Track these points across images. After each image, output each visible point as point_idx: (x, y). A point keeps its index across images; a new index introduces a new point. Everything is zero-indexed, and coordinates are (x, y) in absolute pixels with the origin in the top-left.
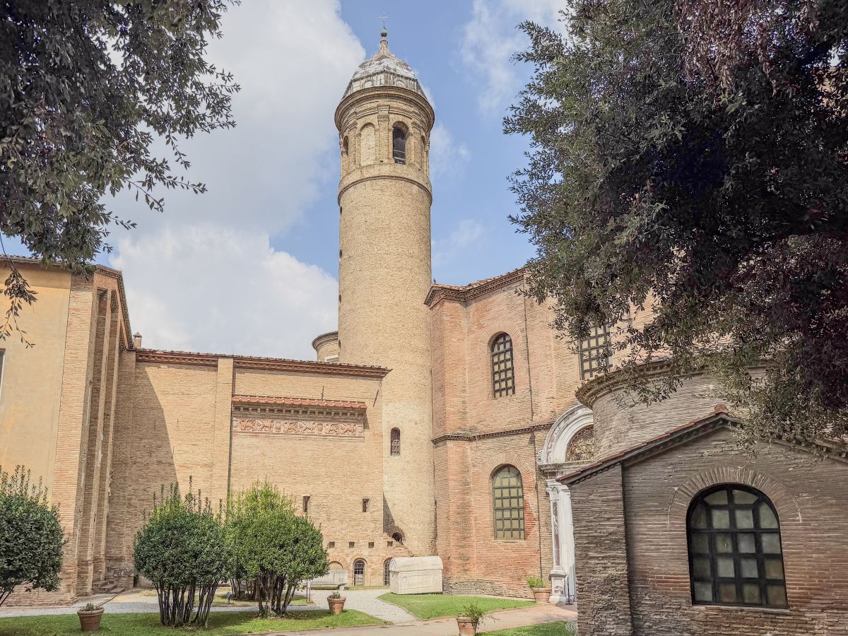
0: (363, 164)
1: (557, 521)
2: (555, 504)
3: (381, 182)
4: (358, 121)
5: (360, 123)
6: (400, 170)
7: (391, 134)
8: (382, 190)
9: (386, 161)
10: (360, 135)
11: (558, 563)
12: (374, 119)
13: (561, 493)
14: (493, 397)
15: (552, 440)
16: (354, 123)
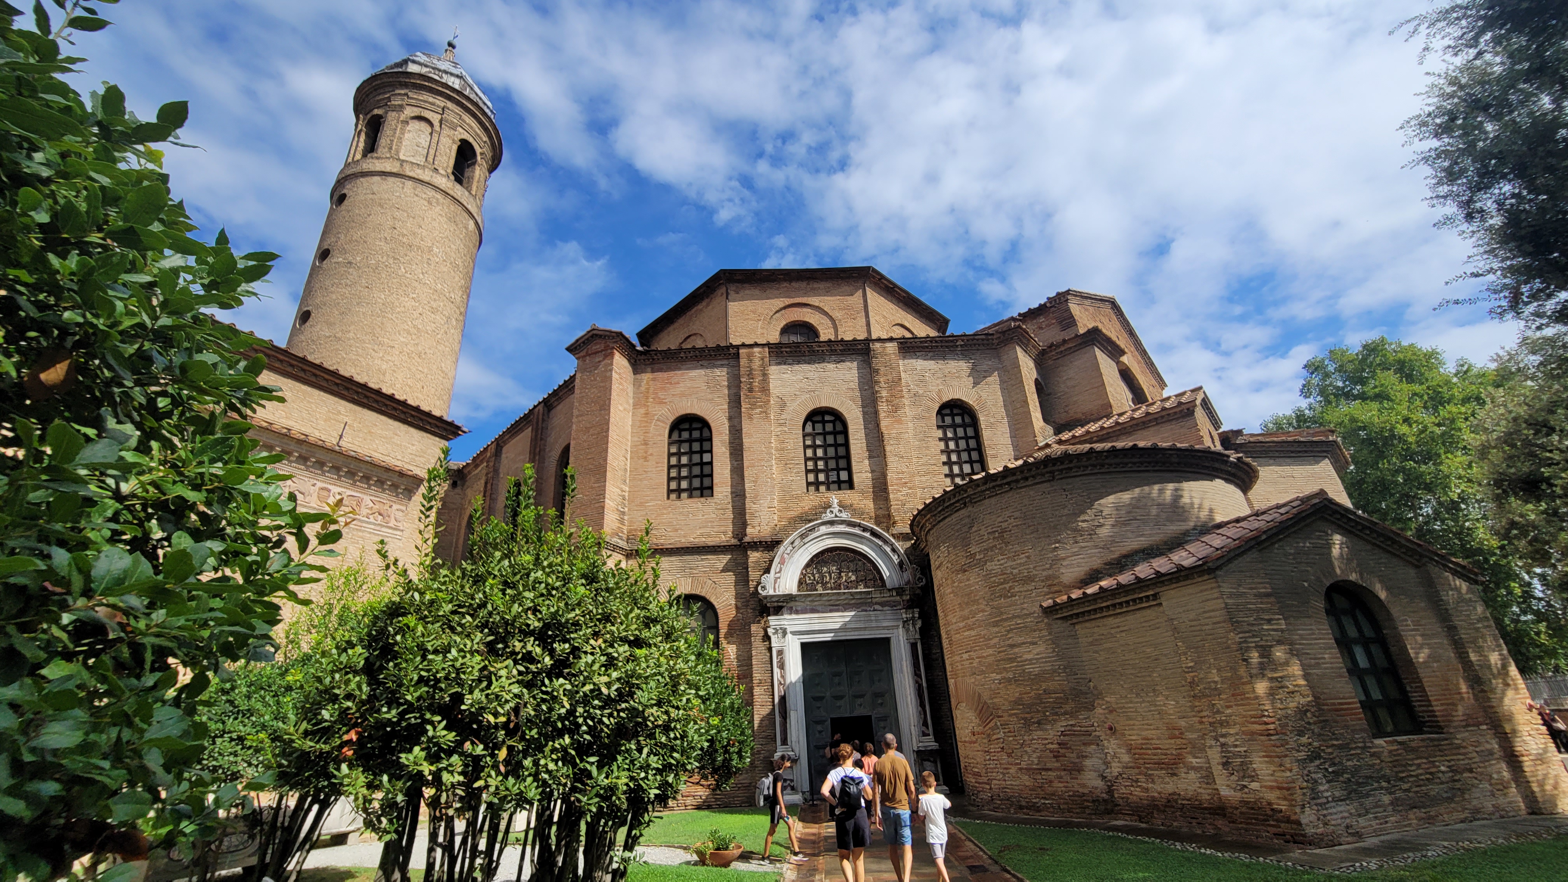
0: (402, 157)
1: (783, 677)
2: (780, 652)
3: (431, 193)
4: (408, 108)
5: (409, 112)
6: (458, 191)
7: (455, 148)
8: (430, 203)
9: (442, 172)
10: (407, 123)
11: (784, 742)
12: (435, 118)
13: (789, 636)
14: (668, 498)
15: (782, 562)
16: (401, 106)
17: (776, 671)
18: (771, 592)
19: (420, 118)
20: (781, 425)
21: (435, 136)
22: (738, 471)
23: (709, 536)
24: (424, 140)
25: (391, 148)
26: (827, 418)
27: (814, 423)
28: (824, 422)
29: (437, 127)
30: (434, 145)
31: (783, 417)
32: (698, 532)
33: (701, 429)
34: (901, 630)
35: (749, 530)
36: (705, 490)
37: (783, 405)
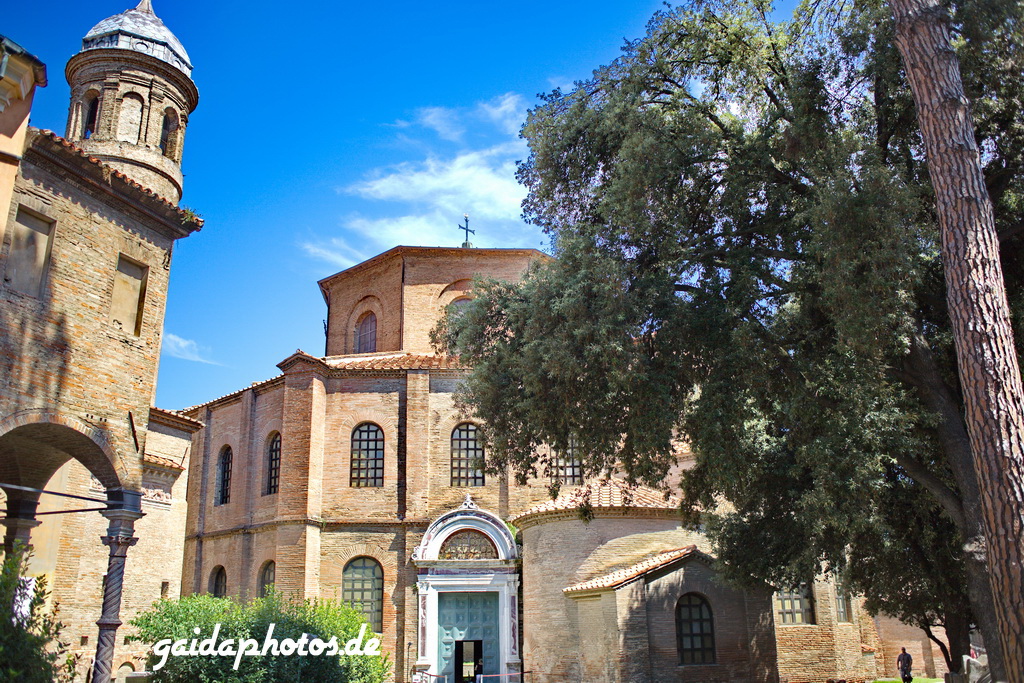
0: (120, 138)
1: (424, 614)
2: (424, 598)
5: (124, 88)
6: (166, 164)
7: (162, 119)
11: (423, 654)
12: (144, 92)
13: (430, 588)
14: (351, 485)
15: (429, 538)
16: (117, 84)
17: (421, 610)
18: (420, 559)
19: (132, 95)
20: (435, 434)
21: (146, 111)
22: (402, 467)
23: (379, 515)
24: (136, 116)
25: (109, 130)
26: (471, 427)
27: (460, 431)
28: (468, 431)
29: (147, 103)
30: (145, 121)
31: (437, 427)
32: (372, 512)
33: (376, 432)
34: (506, 587)
35: (407, 513)
36: (378, 481)
37: (437, 419)
